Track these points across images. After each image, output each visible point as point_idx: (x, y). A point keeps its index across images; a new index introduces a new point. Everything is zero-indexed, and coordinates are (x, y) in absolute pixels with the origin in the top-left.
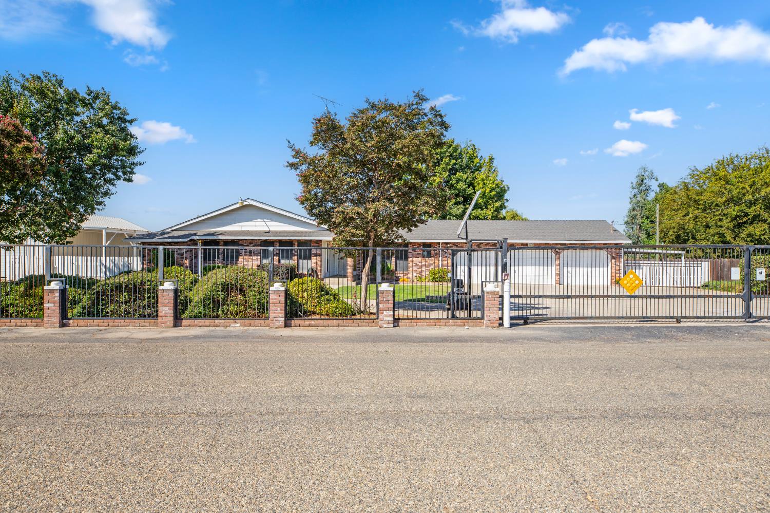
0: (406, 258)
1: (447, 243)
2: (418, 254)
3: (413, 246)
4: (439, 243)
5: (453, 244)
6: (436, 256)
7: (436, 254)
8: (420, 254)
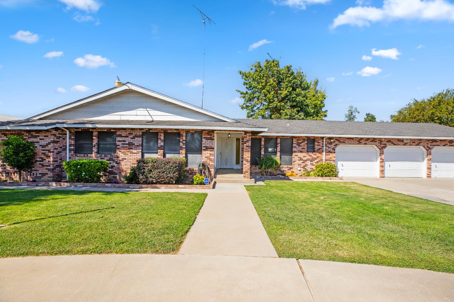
0: (291, 152)
1: (330, 138)
2: (302, 148)
3: (297, 140)
4: (322, 138)
5: (336, 139)
6: (320, 151)
7: (320, 149)
8: (304, 148)
